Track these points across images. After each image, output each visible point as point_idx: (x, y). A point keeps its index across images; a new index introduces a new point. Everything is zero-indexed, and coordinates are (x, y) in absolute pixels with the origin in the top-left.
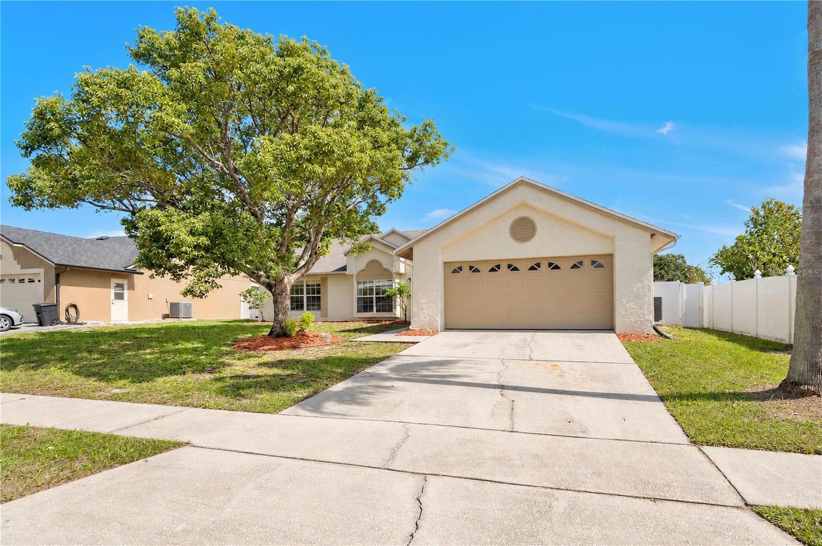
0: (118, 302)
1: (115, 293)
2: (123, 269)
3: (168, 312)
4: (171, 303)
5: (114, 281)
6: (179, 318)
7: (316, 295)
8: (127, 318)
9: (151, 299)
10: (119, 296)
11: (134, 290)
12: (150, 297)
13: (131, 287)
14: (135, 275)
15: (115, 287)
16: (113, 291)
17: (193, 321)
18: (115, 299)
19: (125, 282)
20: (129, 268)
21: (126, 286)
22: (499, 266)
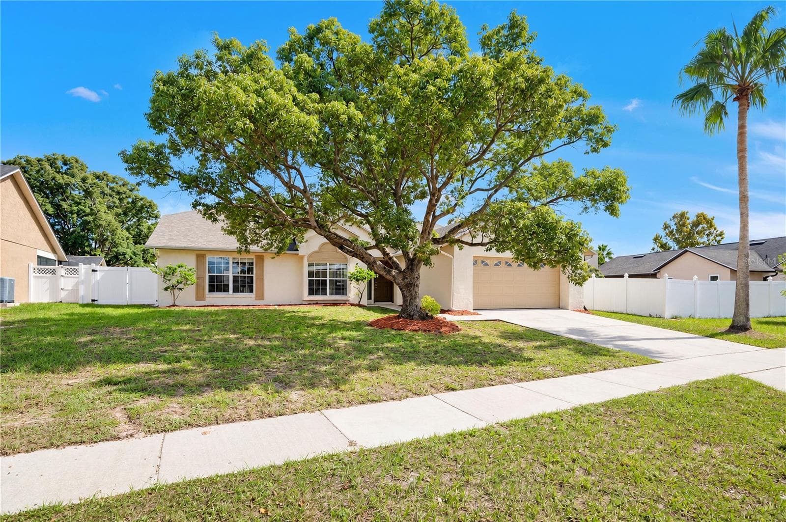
22: (500, 262)
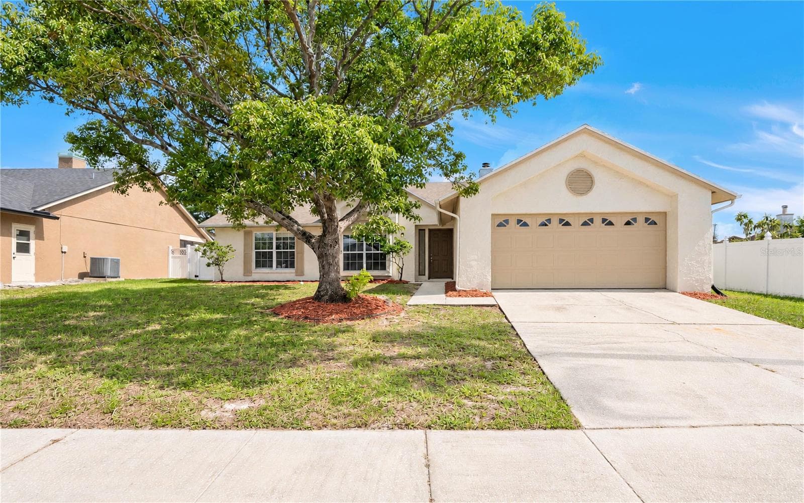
0: (21, 257)
1: (17, 243)
2: (32, 211)
3: (88, 269)
4: (92, 259)
5: (16, 227)
6: (105, 277)
7: (289, 250)
8: (33, 279)
9: (65, 252)
10: (23, 248)
11: (44, 240)
12: (63, 251)
13: (40, 236)
14: (44, 219)
15: (17, 235)
16: (14, 241)
17: (119, 283)
18: (17, 252)
19: (31, 229)
20: (39, 209)
21: (32, 235)
22: (549, 220)
